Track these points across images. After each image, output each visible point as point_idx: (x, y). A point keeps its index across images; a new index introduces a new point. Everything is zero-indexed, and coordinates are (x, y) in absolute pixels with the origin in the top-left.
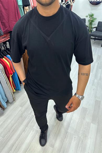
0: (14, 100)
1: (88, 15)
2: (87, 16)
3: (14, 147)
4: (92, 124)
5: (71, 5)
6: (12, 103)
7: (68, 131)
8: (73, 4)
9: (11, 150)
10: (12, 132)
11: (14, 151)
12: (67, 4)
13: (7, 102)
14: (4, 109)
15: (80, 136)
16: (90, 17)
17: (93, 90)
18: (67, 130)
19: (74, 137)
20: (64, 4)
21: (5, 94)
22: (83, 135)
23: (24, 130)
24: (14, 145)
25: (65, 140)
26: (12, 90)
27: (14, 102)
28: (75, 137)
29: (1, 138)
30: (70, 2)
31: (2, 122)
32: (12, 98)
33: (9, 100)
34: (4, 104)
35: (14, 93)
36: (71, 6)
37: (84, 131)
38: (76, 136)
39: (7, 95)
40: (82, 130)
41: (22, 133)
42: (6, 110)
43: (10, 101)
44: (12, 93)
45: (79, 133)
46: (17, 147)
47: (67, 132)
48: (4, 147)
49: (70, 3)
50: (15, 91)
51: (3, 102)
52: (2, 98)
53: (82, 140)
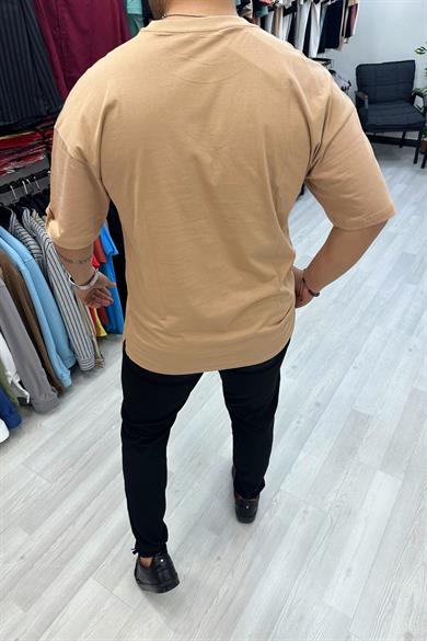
0: (99, 364)
1: (426, 47)
2: (421, 51)
4: (380, 474)
5: (349, 5)
6: (89, 374)
7: (282, 488)
9: (73, 523)
10: (82, 468)
11: (85, 526)
12: (329, 3)
13: (75, 370)
14: (61, 390)
15: (327, 508)
18: (281, 484)
19: (302, 511)
20: (317, 1)
21: (69, 340)
22: (338, 506)
24: (82, 512)
26: (92, 327)
27: (100, 370)
28: (305, 512)
29: (44, 482)
31: (53, 433)
32: (90, 354)
33: (81, 360)
34: (63, 373)
35: (100, 339)
36: (351, 8)
37: (346, 494)
38: (310, 508)
39: (76, 343)
40: (336, 488)
42: (67, 397)
43: (85, 366)
44: (95, 340)
45: (324, 498)
47: (279, 490)
48: (50, 513)
50: (104, 333)
51: (60, 365)
52: (57, 353)
53: (332, 522)
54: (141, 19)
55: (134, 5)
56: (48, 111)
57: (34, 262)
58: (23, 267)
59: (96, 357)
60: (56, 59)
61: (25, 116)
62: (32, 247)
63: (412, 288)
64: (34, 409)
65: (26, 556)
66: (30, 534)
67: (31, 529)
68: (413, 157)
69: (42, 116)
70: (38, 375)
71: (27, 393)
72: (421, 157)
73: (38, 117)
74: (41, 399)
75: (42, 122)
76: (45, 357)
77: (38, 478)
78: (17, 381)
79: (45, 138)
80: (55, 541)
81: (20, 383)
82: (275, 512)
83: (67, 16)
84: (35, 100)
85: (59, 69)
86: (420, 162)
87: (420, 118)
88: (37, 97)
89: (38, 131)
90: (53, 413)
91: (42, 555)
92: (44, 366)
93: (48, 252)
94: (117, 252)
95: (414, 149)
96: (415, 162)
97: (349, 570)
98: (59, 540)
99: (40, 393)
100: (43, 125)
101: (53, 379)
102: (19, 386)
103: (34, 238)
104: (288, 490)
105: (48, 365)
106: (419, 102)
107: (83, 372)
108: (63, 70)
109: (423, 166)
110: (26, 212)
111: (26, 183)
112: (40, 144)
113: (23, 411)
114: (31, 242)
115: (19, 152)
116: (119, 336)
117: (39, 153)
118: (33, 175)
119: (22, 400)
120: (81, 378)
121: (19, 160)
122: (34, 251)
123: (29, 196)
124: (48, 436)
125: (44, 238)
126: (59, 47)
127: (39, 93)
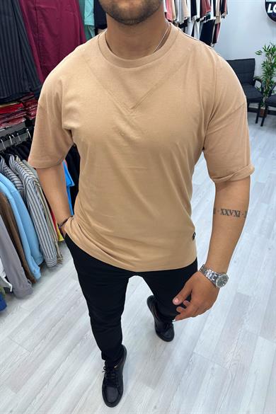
0: (60, 261)
1: (263, 50)
2: (259, 53)
3: (56, 378)
4: (261, 339)
5: (215, 23)
6: (53, 269)
7: (195, 351)
8: (221, 20)
9: (47, 383)
12: (205, 22)
13: (43, 266)
14: (33, 281)
15: (227, 365)
16: (267, 54)
17: (270, 249)
18: (194, 348)
19: (211, 367)
20: (198, 20)
21: (39, 245)
22: (235, 364)
23: (82, 339)
24: (55, 372)
25: (186, 372)
26: (56, 237)
27: (60, 266)
28: (213, 369)
29: (25, 351)
30: (215, 15)
31: (29, 313)
32: (55, 255)
33: (48, 260)
34: (35, 269)
35: (60, 243)
36: (216, 25)
37: (239, 355)
38: (216, 366)
39: (44, 248)
41: (76, 345)
42: (38, 285)
43: (50, 263)
44: (57, 244)
45: (224, 358)
46: (62, 377)
47: (193, 353)
49: (215, 18)
50: (62, 239)
51: (33, 264)
52: (32, 255)
53: (232, 377)
54: (93, 29)
55: (89, 20)
56: (31, 90)
57: (17, 193)
58: (10, 197)
59: (58, 257)
60: (36, 54)
61: (14, 92)
62: (16, 182)
63: (265, 206)
64: (15, 296)
65: (14, 410)
66: (16, 392)
67: (16, 388)
68: (255, 119)
69: (26, 92)
70: (19, 272)
71: (10, 285)
72: (260, 119)
73: (23, 93)
74: (20, 288)
75: (25, 96)
76: (23, 258)
77: (20, 347)
78: (3, 277)
79: (26, 107)
80: (35, 398)
81: (6, 278)
82: (192, 369)
83: (43, 25)
84: (22, 82)
85: (37, 60)
86: (260, 122)
87: (259, 95)
88: (24, 80)
89: (21, 102)
90: (28, 298)
92: (23, 266)
93: (27, 186)
94: (73, 185)
95: (256, 114)
96: (257, 122)
98: (38, 397)
99: (20, 284)
100: (25, 98)
101: (29, 274)
102: (5, 280)
103: (17, 175)
104: (199, 353)
105: (25, 264)
106: (258, 84)
107: (48, 267)
108: (40, 62)
109: (262, 125)
110: (12, 158)
111: (12, 137)
112: (22, 111)
113: (7, 297)
114: (16, 179)
115: (8, 117)
117: (21, 117)
118: (16, 132)
119: (7, 289)
120: (47, 272)
121: (8, 122)
122: (17, 185)
123: (13, 146)
124: (26, 315)
125: (25, 176)
126: (38, 46)
127: (25, 77)
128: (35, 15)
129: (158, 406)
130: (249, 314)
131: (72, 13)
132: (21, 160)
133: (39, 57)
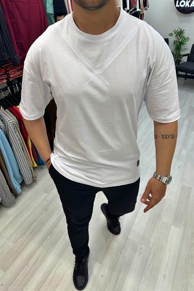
0: (34, 181)
1: (173, 33)
2: (171, 35)
3: (33, 260)
4: (173, 227)
5: (141, 13)
6: (30, 186)
7: (129, 237)
8: (145, 11)
9: (27, 264)
10: (30, 234)
11: (33, 265)
12: (133, 12)
13: (23, 184)
14: (16, 195)
15: (151, 246)
16: (177, 35)
17: (179, 167)
19: (139, 248)
20: (128, 11)
21: (19, 170)
22: (155, 244)
23: (51, 233)
24: (32, 257)
25: (123, 251)
26: (31, 163)
27: (35, 184)
28: (141, 248)
29: (10, 243)
30: (140, 8)
31: (13, 217)
32: (30, 176)
33: (26, 180)
34: (17, 186)
35: (34, 168)
36: (141, 15)
37: (159, 238)
38: (143, 246)
39: (23, 172)
40: (154, 235)
41: (47, 237)
42: (19, 198)
43: (28, 182)
44: (32, 169)
45: (149, 241)
46: (37, 259)
47: (128, 239)
48: (15, 260)
49: (140, 10)
50: (36, 165)
51: (15, 183)
52: (14, 177)
53: (154, 252)
54: (53, 16)
55: (50, 9)
56: (9, 59)
57: (2, 132)
59: (33, 178)
60: (12, 33)
62: (1, 125)
64: (3, 205)
65: (4, 284)
66: (5, 271)
67: (5, 269)
69: (6, 61)
70: (5, 188)
73: (4, 61)
74: (7, 200)
75: (6, 64)
76: (8, 179)
77: (7, 241)
79: (6, 71)
80: (19, 274)
82: (127, 250)
83: (17, 13)
85: (14, 38)
88: (4, 52)
89: (3, 68)
90: (12, 207)
91: (12, 283)
92: (8, 184)
93: (9, 127)
97: (165, 276)
99: (6, 197)
100: (6, 65)
101: (12, 190)
103: (2, 120)
104: (132, 239)
107: (26, 185)
108: (16, 39)
112: (4, 74)
116: (43, 166)
117: (4, 79)
118: (0, 90)
120: (26, 188)
122: (2, 127)
124: (11, 219)
125: (7, 121)
126: (14, 28)
127: (5, 50)
128: (11, 5)
129: (104, 275)
130: (165, 211)
131: (37, 5)
132: (4, 109)
133: (15, 35)
